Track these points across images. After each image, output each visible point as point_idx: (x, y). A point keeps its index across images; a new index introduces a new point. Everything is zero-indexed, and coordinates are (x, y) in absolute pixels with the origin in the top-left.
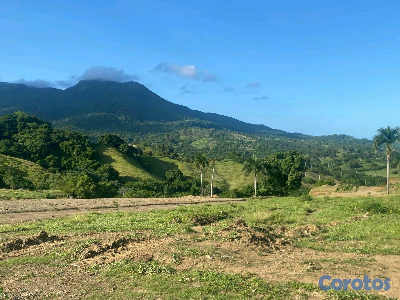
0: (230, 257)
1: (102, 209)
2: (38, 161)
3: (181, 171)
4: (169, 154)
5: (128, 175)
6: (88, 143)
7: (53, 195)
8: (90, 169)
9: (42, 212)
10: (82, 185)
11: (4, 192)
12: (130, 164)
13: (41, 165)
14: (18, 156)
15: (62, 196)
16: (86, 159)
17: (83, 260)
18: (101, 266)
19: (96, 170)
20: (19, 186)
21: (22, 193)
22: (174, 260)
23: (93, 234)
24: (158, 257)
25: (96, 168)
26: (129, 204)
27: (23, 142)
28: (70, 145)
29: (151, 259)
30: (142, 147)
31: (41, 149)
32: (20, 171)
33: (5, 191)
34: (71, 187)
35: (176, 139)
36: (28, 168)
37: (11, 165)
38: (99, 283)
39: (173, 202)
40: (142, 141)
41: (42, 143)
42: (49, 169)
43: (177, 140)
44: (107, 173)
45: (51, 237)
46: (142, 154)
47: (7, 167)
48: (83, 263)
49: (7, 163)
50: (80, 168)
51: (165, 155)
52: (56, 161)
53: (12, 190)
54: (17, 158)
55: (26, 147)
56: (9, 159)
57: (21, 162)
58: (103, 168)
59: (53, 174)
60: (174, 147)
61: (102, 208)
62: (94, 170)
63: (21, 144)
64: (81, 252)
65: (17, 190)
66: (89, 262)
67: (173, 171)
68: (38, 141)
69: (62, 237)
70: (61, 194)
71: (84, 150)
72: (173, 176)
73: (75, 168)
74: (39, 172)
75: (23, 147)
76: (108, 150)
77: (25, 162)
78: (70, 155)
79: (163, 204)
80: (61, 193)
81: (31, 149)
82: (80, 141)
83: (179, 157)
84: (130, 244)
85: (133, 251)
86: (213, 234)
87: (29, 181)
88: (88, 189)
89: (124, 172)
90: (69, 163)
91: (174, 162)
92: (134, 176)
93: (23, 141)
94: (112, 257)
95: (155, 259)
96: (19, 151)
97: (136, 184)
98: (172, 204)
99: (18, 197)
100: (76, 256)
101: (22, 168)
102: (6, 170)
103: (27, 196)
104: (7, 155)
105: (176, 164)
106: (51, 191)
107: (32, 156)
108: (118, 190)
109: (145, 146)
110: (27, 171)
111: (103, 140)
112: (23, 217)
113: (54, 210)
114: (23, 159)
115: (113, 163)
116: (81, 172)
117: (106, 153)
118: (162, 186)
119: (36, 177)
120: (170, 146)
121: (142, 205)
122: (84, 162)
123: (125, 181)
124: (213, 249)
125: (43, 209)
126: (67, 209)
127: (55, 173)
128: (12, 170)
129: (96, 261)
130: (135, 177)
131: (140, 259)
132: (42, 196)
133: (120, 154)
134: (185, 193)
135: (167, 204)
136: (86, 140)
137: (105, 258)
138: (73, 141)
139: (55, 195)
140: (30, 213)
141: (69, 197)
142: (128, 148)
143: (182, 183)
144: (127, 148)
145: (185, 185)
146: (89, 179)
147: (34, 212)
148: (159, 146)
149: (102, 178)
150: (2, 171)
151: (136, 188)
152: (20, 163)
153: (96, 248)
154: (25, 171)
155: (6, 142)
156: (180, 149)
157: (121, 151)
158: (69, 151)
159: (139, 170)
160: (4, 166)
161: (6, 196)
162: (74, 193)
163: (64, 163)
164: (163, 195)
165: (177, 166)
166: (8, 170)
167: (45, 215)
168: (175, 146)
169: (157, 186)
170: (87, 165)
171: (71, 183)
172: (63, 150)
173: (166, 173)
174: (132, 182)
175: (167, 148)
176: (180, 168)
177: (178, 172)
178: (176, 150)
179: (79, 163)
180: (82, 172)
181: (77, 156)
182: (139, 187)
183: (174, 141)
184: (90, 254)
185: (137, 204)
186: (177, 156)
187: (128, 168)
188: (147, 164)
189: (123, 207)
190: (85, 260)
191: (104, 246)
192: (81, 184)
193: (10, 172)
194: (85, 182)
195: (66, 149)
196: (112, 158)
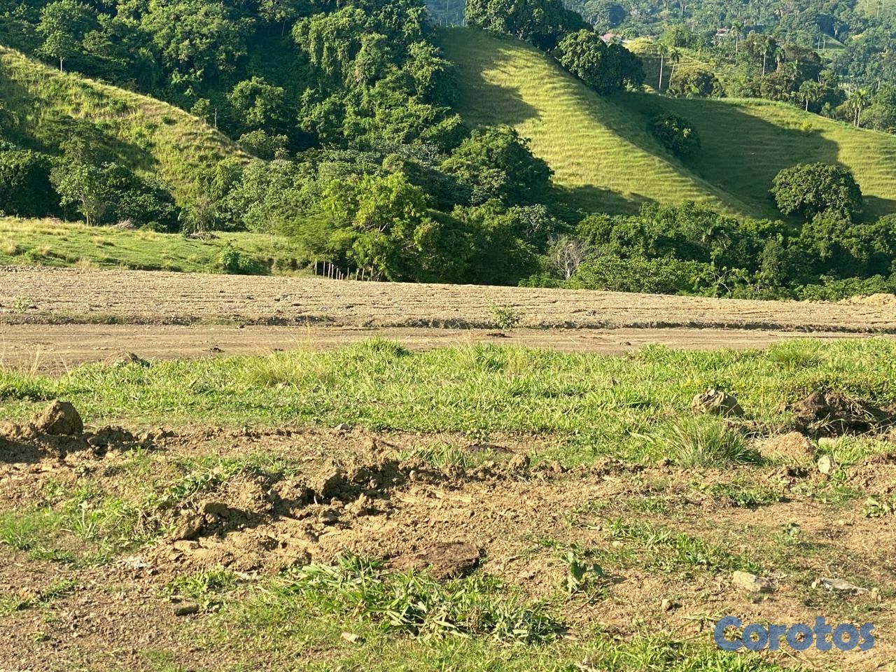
0: (860, 590)
1: (441, 330)
2: (200, 104)
3: (853, 170)
4: (797, 90)
5: (595, 184)
6: (417, 25)
7: (254, 256)
8: (424, 147)
9: (176, 327)
10: (381, 217)
11: (49, 234)
12: (603, 129)
13: (210, 121)
14: (115, 77)
15: (294, 266)
16: (406, 100)
17: (178, 545)
18: (245, 576)
19: (450, 155)
20: (117, 208)
21: (126, 242)
22: (572, 582)
23: (289, 434)
24: (504, 559)
25: (449, 142)
26: (564, 318)
27: (137, 16)
28: (340, 33)
29: (469, 569)
30: (664, 49)
31: (213, 46)
32: (123, 145)
33: (54, 228)
34: (333, 227)
35: (835, 14)
36: (157, 132)
37: (87, 115)
38: (199, 650)
39: (780, 319)
40: (669, 23)
41: (216, 21)
42: (245, 137)
43: (842, 18)
44: (498, 166)
45: (101, 432)
46: (666, 86)
47: (69, 124)
48: (174, 556)
49: (70, 104)
50: (380, 138)
51: (776, 92)
52: (278, 106)
53: (86, 227)
54: (113, 84)
55: (150, 35)
56: (79, 89)
57: (128, 104)
58: (479, 145)
59: (263, 163)
60: (827, 54)
61: (442, 325)
62: (440, 152)
63: (129, 22)
64: (185, 507)
65: (104, 228)
66: (200, 553)
67: (809, 173)
68: (202, 12)
69: (151, 436)
70: (290, 255)
71: (401, 56)
72: (810, 197)
73: (357, 140)
74: (202, 153)
75: (136, 39)
76: (506, 59)
77: (146, 107)
78: (337, 79)
79: (731, 326)
80: (291, 250)
81: (173, 45)
82: (381, 16)
83: (846, 103)
84: (414, 489)
85: (409, 521)
86: (829, 477)
87: (158, 190)
88: (406, 236)
89: (574, 168)
90: (332, 117)
91: (819, 127)
92: (620, 188)
93: (138, 8)
94: (305, 543)
95: (490, 568)
96: (120, 55)
97: (626, 225)
98: (774, 327)
99: (106, 257)
100: (156, 522)
101: (132, 131)
102: (66, 135)
103: (141, 258)
104: (68, 68)
105: (827, 136)
106: (247, 242)
107: (176, 78)
108: (543, 250)
109: (682, 43)
110: (152, 145)
111: (484, 13)
112: (87, 342)
113: (229, 323)
114: (136, 91)
115: (527, 120)
116: (383, 157)
117: (497, 76)
118: (750, 242)
119: (190, 175)
120: (803, 46)
121: (627, 326)
122: (397, 112)
123: (579, 210)
124: (790, 544)
125: (181, 314)
126: (283, 322)
127: (267, 155)
128: (88, 138)
129: (230, 554)
130: (626, 193)
131: (420, 562)
132: (207, 261)
133: (560, 82)
134: (866, 282)
135: (748, 327)
136: (410, 11)
137: (271, 545)
138: (351, 15)
139: (266, 256)
140: (122, 329)
141: (321, 270)
142: (599, 54)
143: (853, 230)
144: (593, 55)
145: (867, 243)
146: (410, 192)
147: (142, 323)
148: (749, 47)
149: (476, 189)
150: (49, 138)
151: (628, 243)
152: (125, 109)
153: (245, 496)
154: (142, 146)
155: (65, 11)
156: (855, 63)
157: (567, 68)
158: (334, 62)
159: (646, 161)
160: (57, 118)
161: (59, 252)
162: (342, 253)
163: (312, 115)
164: (750, 288)
165: (833, 147)
166: (75, 138)
167: (182, 339)
168: (828, 46)
169: (729, 242)
170: (411, 126)
171: (330, 206)
172: (307, 52)
173: (778, 179)
174: (612, 214)
175: (790, 55)
176: (846, 156)
177: (836, 176)
178: (837, 70)
179: (373, 115)
180: (385, 161)
181: (368, 84)
182: (641, 239)
183: (826, 25)
184: (210, 519)
185: (604, 318)
186: (835, 98)
187: (595, 149)
188: (686, 131)
189: (535, 327)
190: (185, 546)
191: (286, 490)
192: (374, 213)
193: (80, 145)
194: (394, 203)
195: (319, 51)
196: (526, 99)
